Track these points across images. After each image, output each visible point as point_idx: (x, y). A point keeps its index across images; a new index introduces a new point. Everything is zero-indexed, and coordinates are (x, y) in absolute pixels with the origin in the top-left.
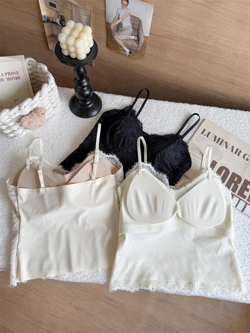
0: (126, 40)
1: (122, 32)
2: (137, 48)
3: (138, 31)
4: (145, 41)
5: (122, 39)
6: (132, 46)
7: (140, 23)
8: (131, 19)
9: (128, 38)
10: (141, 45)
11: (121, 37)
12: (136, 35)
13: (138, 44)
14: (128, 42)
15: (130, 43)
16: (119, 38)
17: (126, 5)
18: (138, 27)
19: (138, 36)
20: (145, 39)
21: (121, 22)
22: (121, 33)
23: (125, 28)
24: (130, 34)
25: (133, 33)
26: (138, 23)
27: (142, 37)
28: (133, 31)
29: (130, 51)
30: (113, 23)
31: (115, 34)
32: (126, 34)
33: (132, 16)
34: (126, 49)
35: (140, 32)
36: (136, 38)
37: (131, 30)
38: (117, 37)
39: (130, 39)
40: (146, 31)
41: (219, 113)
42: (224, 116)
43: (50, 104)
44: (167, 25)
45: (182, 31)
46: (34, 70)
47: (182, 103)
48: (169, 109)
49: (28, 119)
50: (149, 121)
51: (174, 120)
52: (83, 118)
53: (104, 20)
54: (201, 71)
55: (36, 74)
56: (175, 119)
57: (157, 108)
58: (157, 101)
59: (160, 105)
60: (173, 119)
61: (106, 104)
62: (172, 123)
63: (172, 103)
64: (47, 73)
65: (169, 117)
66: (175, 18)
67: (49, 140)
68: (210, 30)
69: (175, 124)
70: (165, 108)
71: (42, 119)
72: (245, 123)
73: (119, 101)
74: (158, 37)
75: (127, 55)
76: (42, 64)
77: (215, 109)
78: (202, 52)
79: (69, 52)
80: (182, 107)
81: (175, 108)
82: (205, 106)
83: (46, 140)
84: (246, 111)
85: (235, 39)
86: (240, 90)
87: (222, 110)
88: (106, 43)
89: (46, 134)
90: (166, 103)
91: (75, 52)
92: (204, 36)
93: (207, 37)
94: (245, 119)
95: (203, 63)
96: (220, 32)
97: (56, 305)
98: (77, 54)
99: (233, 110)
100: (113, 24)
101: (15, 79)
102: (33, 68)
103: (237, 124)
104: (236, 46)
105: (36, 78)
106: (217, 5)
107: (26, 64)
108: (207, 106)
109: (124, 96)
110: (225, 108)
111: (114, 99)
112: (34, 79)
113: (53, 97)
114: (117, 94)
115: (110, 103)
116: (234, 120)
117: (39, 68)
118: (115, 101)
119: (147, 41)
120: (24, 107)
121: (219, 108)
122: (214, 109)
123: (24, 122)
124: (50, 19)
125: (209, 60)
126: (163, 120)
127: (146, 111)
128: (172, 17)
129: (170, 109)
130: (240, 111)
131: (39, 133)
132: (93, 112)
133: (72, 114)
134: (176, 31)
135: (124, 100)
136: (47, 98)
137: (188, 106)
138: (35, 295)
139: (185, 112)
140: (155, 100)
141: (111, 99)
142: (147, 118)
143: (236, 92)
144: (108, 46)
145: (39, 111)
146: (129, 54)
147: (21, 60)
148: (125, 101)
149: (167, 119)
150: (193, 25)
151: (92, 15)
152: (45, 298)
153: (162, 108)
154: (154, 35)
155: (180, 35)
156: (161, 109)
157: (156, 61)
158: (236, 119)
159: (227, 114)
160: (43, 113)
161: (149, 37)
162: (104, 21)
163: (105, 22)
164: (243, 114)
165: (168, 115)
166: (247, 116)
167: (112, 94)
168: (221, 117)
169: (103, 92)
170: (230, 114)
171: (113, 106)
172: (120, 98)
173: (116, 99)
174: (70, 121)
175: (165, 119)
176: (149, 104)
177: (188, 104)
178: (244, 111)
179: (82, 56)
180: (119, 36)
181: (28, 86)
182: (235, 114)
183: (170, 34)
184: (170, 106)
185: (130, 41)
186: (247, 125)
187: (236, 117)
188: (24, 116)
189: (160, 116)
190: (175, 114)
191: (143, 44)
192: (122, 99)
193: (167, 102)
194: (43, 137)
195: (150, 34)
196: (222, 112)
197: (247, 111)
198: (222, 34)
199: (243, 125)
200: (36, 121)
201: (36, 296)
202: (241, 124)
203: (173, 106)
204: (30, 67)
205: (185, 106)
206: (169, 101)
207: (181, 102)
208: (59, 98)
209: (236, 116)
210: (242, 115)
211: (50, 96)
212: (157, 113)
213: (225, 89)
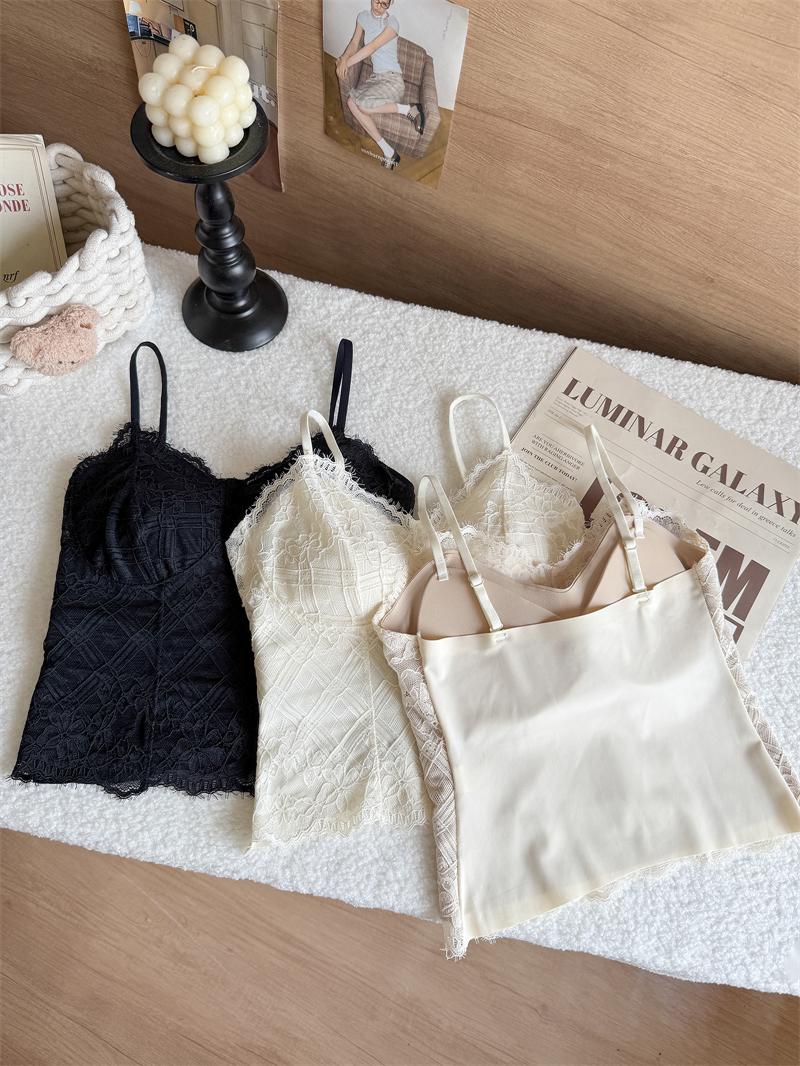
0: (385, 115)
1: (372, 91)
2: (417, 144)
3: (421, 89)
4: (440, 125)
5: (371, 111)
6: (401, 138)
7: (428, 67)
8: (399, 51)
9: (390, 109)
10: (429, 135)
11: (369, 104)
12: (416, 101)
13: (421, 132)
14: (390, 122)
15: (395, 126)
16: (363, 108)
17: (384, 4)
18: (420, 76)
19: (420, 107)
20: (441, 116)
21: (369, 58)
22: (368, 93)
23: (380, 78)
24: (397, 98)
25: (405, 95)
26: (421, 64)
27: (431, 109)
28: (407, 88)
29: (395, 152)
30: (344, 58)
31: (352, 95)
32: (385, 96)
33: (401, 41)
34: (383, 144)
35: (428, 93)
36: (415, 112)
37: (399, 86)
38: (358, 103)
39: (396, 114)
40: (446, 91)
41: (654, 373)
42: (671, 381)
43: (116, 297)
44: (512, 78)
45: (555, 101)
46: (75, 183)
47: (541, 332)
48: (498, 348)
49: (36, 338)
50: (431, 381)
51: (511, 384)
52: (223, 349)
53: (318, 45)
54: (614, 236)
55: (80, 198)
56: (513, 379)
57: (461, 341)
58: (464, 317)
59: (473, 330)
60: (507, 381)
61: (301, 312)
62: (502, 392)
63: (511, 330)
64: (110, 198)
65: (497, 371)
66: (536, 58)
67: (104, 410)
68: (643, 104)
69: (512, 394)
70: (487, 341)
71: (83, 341)
72: (734, 411)
73: (343, 307)
74: (482, 114)
75: (388, 165)
76: (99, 168)
77: (646, 360)
78: (617, 174)
79: (175, 137)
80: (541, 344)
81: (517, 344)
82: (614, 348)
83: (94, 409)
84: (741, 372)
85: (718, 141)
86: (732, 304)
87: (667, 363)
88: (323, 119)
89: (95, 392)
90: (492, 329)
91: (192, 137)
92: (624, 122)
93: (632, 126)
94: (737, 398)
95: (618, 211)
96: (672, 115)
97: (112, 943)
98: (198, 146)
99: (701, 365)
100: (344, 61)
101: (10, 208)
102: (71, 180)
103: (709, 411)
104: (721, 164)
105: (81, 210)
106: (665, 26)
107: (50, 165)
108: (621, 347)
109: (360, 292)
110: (676, 359)
111: (327, 298)
112: (74, 214)
113: (124, 275)
114: (341, 286)
115: (314, 312)
116: (700, 398)
117: (88, 179)
118: (332, 305)
119: (449, 124)
120: (27, 299)
121: (658, 357)
122: (643, 360)
123: (21, 347)
124: (152, 31)
125: (637, 202)
126: (477, 381)
127: (426, 346)
128: (525, 53)
129: (503, 347)
130: (724, 371)
131: (76, 385)
132: (254, 334)
133: (188, 336)
134: (537, 101)
135: (358, 305)
136: (106, 276)
137: (560, 344)
138: (48, 906)
139: (547, 362)
140: (458, 316)
141: (318, 299)
142: (427, 368)
143: (720, 312)
144: (328, 130)
145: (72, 314)
146: (392, 162)
147: (32, 150)
148: (362, 308)
149: (488, 379)
150: (589, 83)
151: (280, 27)
152: (79, 917)
153: (476, 342)
154: (468, 106)
155: (550, 115)
156: (475, 344)
157: (476, 192)
158: (708, 397)
159: (680, 378)
160: (85, 322)
161: (457, 114)
162: (319, 50)
163: (320, 54)
164: (731, 383)
165: (494, 365)
166: (743, 388)
167: (324, 282)
168: (662, 385)
169: (295, 275)
170: (689, 378)
171: (321, 320)
172: (347, 299)
173: (333, 300)
174: (178, 357)
175: (481, 378)
176: (437, 326)
177: (562, 337)
178: (737, 374)
179: (216, 152)
180: (363, 102)
181: (52, 235)
182: (707, 379)
183: (519, 108)
184: (502, 339)
185: (397, 120)
186: (739, 419)
187: (708, 391)
188: (23, 328)
189: (469, 367)
190: (515, 364)
191: (436, 135)
192: (354, 302)
193: (496, 323)
194: (87, 400)
195: (458, 102)
196: (666, 369)
197: (745, 375)
198: (677, 121)
199: (728, 416)
200: (63, 346)
201: (52, 909)
202: (720, 412)
203: (514, 338)
204: (62, 174)
205: (551, 341)
206: (501, 323)
207: (538, 329)
208: (147, 280)
209: (710, 385)
210: (727, 386)
211: (113, 271)
212: (460, 356)
213: (686, 299)
